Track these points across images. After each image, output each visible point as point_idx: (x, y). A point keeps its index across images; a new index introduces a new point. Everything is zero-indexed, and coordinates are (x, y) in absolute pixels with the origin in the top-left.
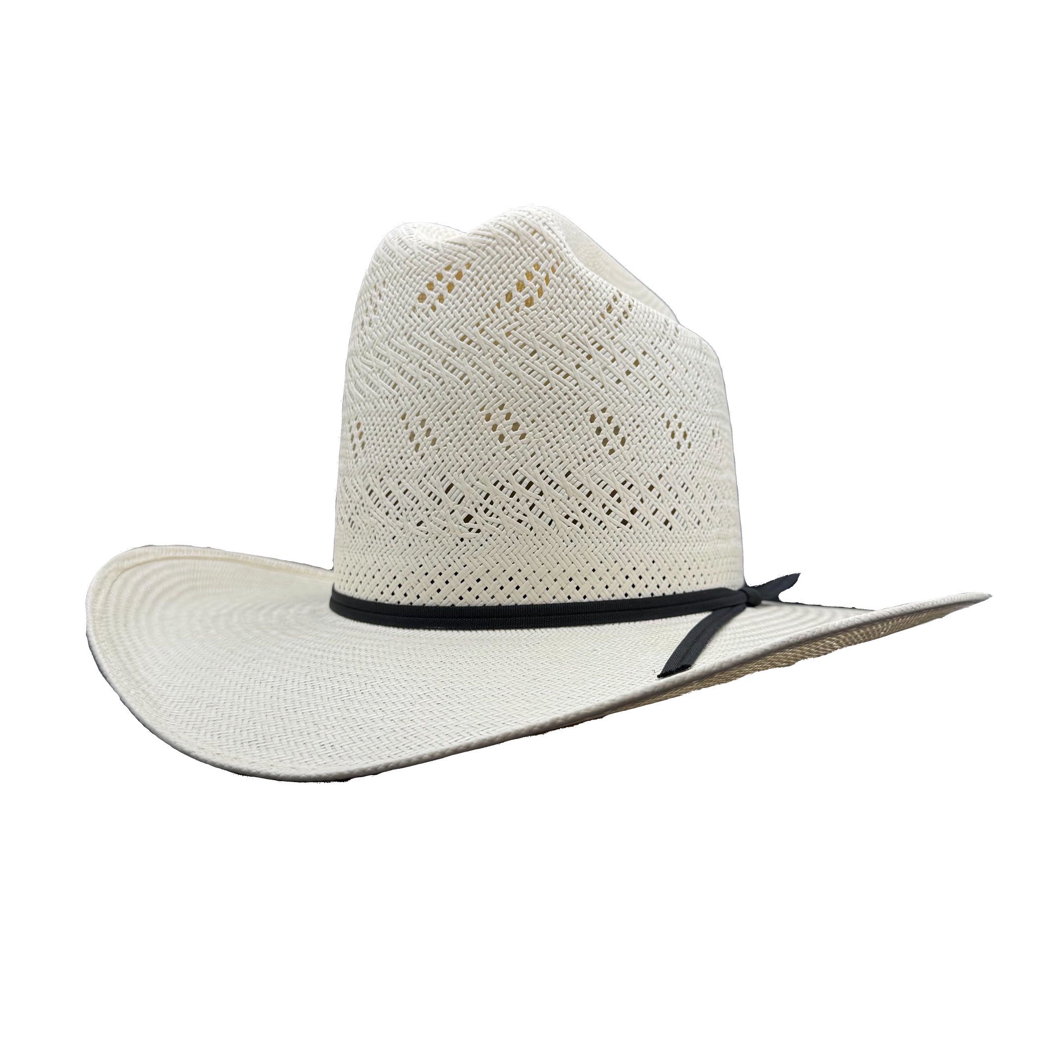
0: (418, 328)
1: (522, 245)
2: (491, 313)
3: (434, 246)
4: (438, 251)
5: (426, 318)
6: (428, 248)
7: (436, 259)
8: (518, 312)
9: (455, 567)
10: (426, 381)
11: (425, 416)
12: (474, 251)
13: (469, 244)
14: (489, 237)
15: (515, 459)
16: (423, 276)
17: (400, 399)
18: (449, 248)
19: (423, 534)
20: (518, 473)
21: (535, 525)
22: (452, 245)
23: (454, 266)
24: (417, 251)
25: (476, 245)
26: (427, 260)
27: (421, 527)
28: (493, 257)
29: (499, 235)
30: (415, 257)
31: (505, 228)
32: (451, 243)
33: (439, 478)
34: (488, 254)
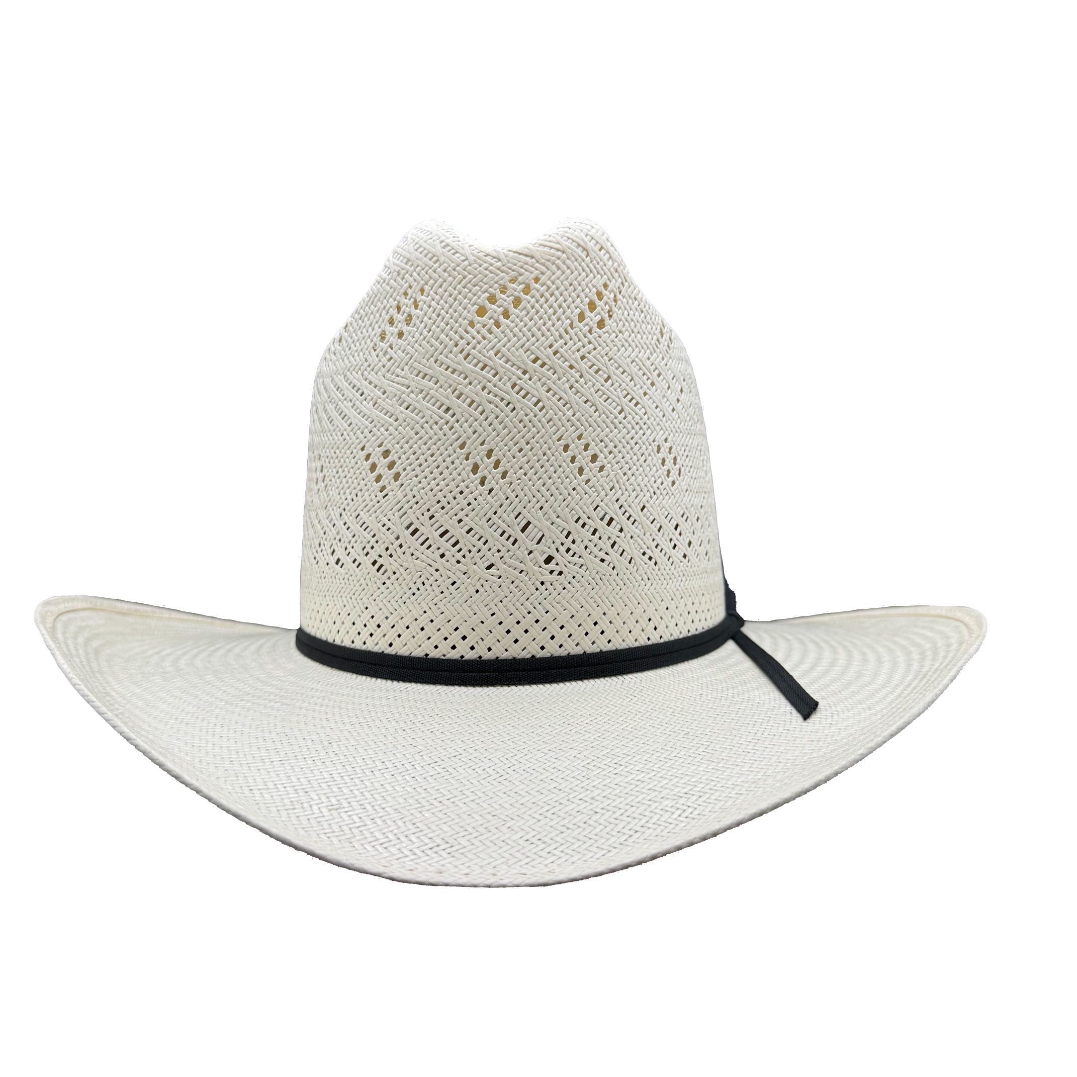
0: (478, 347)
1: (591, 262)
2: (564, 334)
3: (494, 254)
4: (500, 260)
5: (488, 335)
6: (485, 256)
7: (498, 269)
8: (591, 334)
9: (536, 614)
10: (492, 406)
11: (492, 445)
12: (543, 264)
13: (537, 255)
14: (558, 250)
15: (596, 494)
16: (481, 287)
17: (456, 425)
18: (513, 258)
19: (495, 579)
20: (599, 508)
21: (617, 565)
22: (516, 255)
23: (520, 279)
24: (472, 258)
25: (545, 258)
26: (486, 269)
27: (492, 570)
28: (563, 273)
29: (569, 248)
30: (470, 265)
31: (574, 241)
32: (515, 252)
33: (513, 516)
34: (559, 268)
